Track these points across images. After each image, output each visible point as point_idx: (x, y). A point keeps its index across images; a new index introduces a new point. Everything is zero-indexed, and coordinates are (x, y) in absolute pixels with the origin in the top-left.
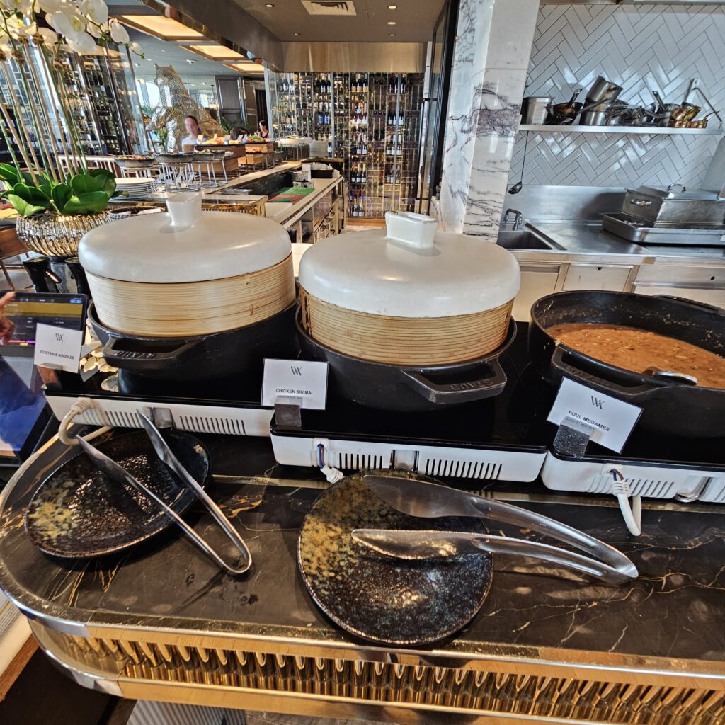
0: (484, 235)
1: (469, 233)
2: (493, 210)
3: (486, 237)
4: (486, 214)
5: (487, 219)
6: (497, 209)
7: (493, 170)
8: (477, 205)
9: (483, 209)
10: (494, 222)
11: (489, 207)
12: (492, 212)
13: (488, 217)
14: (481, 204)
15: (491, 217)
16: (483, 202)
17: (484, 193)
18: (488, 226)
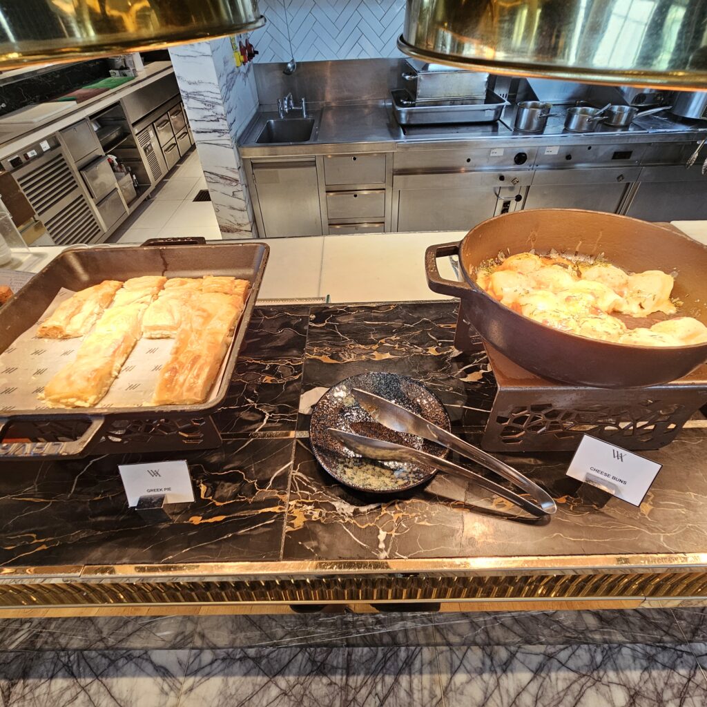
0: (215, 131)
1: (199, 130)
2: (213, 103)
3: (217, 134)
4: (208, 107)
5: (210, 113)
6: (216, 100)
7: (191, 54)
8: (194, 98)
9: (202, 102)
10: (219, 117)
11: (207, 99)
12: (213, 105)
13: (211, 111)
14: (196, 96)
15: (214, 110)
16: (198, 93)
17: (195, 83)
18: (215, 121)
